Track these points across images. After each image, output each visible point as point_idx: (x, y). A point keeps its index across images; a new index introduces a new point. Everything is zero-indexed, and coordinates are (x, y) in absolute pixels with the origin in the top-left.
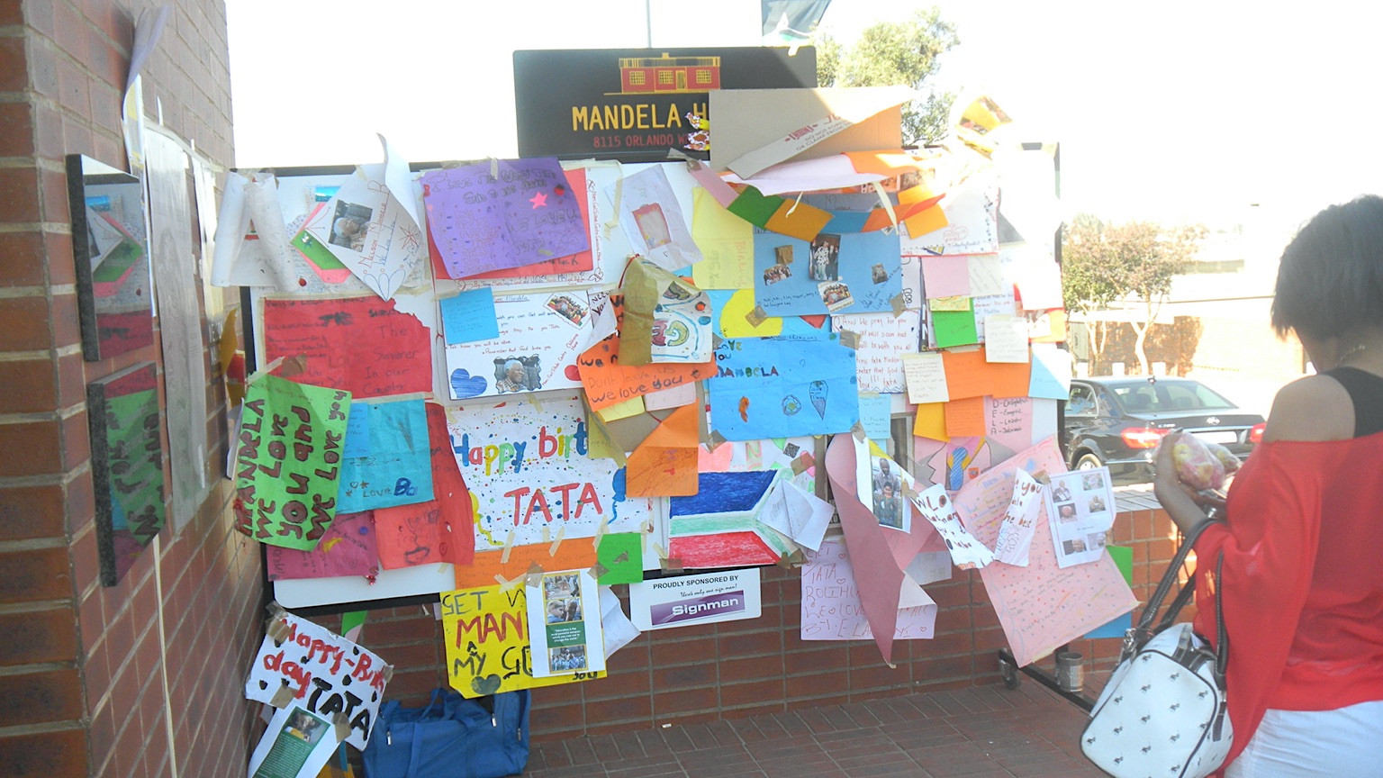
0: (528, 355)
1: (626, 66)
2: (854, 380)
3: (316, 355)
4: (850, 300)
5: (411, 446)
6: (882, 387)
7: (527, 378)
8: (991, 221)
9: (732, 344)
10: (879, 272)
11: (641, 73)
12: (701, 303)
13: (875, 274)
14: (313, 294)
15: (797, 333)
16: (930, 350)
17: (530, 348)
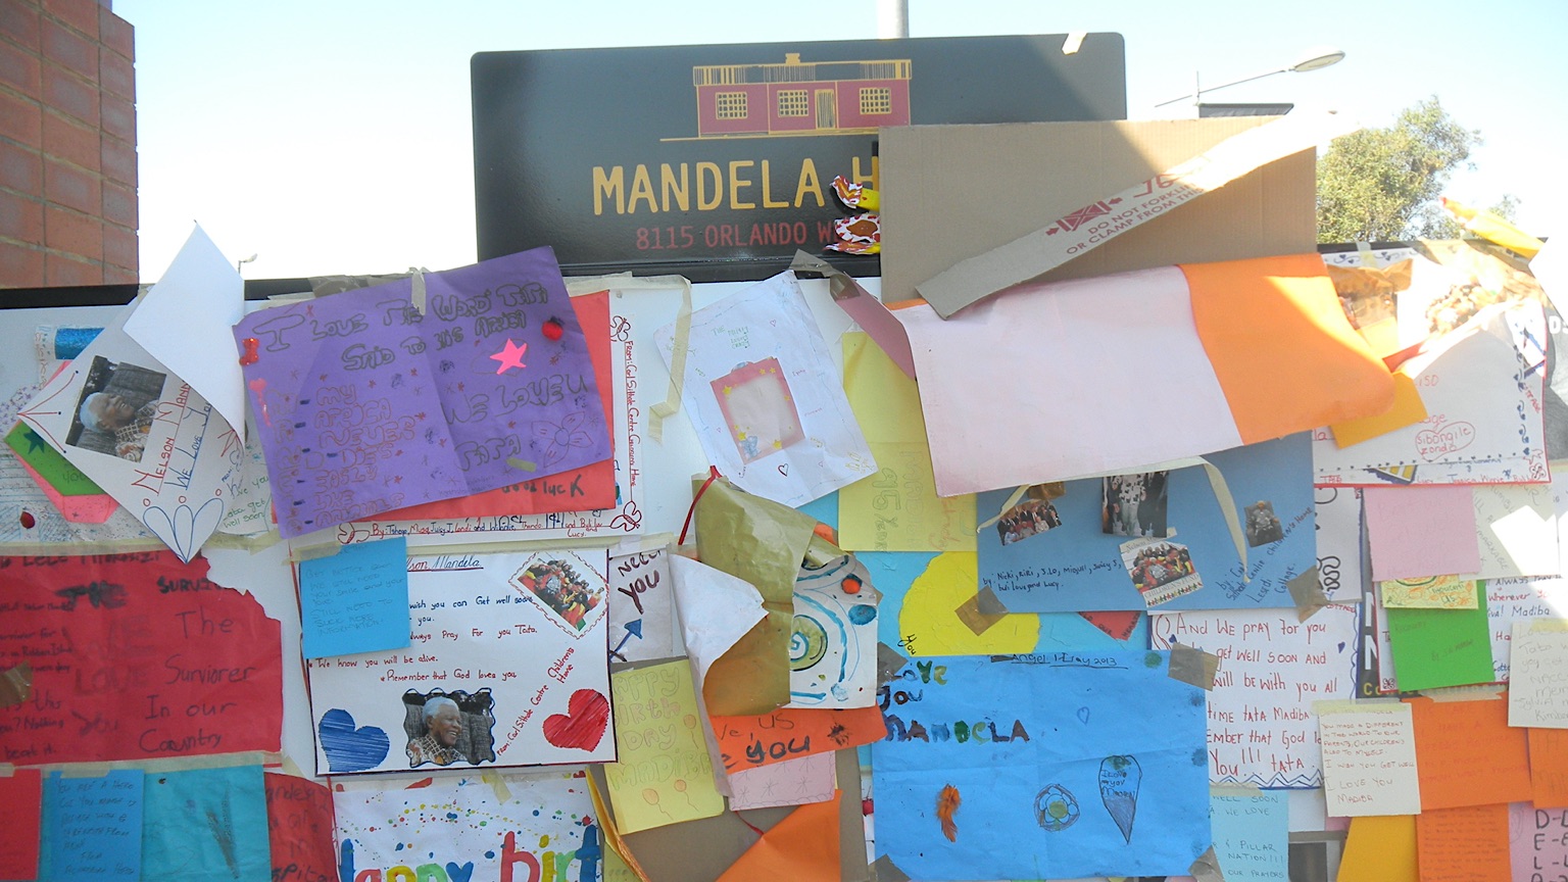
0: (471, 687)
1: (708, 82)
2: (1200, 757)
3: (50, 668)
4: (1194, 580)
5: (230, 860)
6: (1267, 775)
7: (467, 738)
8: (1529, 410)
9: (925, 668)
10: (1262, 519)
11: (740, 95)
12: (852, 577)
13: (1253, 524)
14: (47, 543)
15: (1073, 649)
16: (1384, 695)
17: (474, 675)
